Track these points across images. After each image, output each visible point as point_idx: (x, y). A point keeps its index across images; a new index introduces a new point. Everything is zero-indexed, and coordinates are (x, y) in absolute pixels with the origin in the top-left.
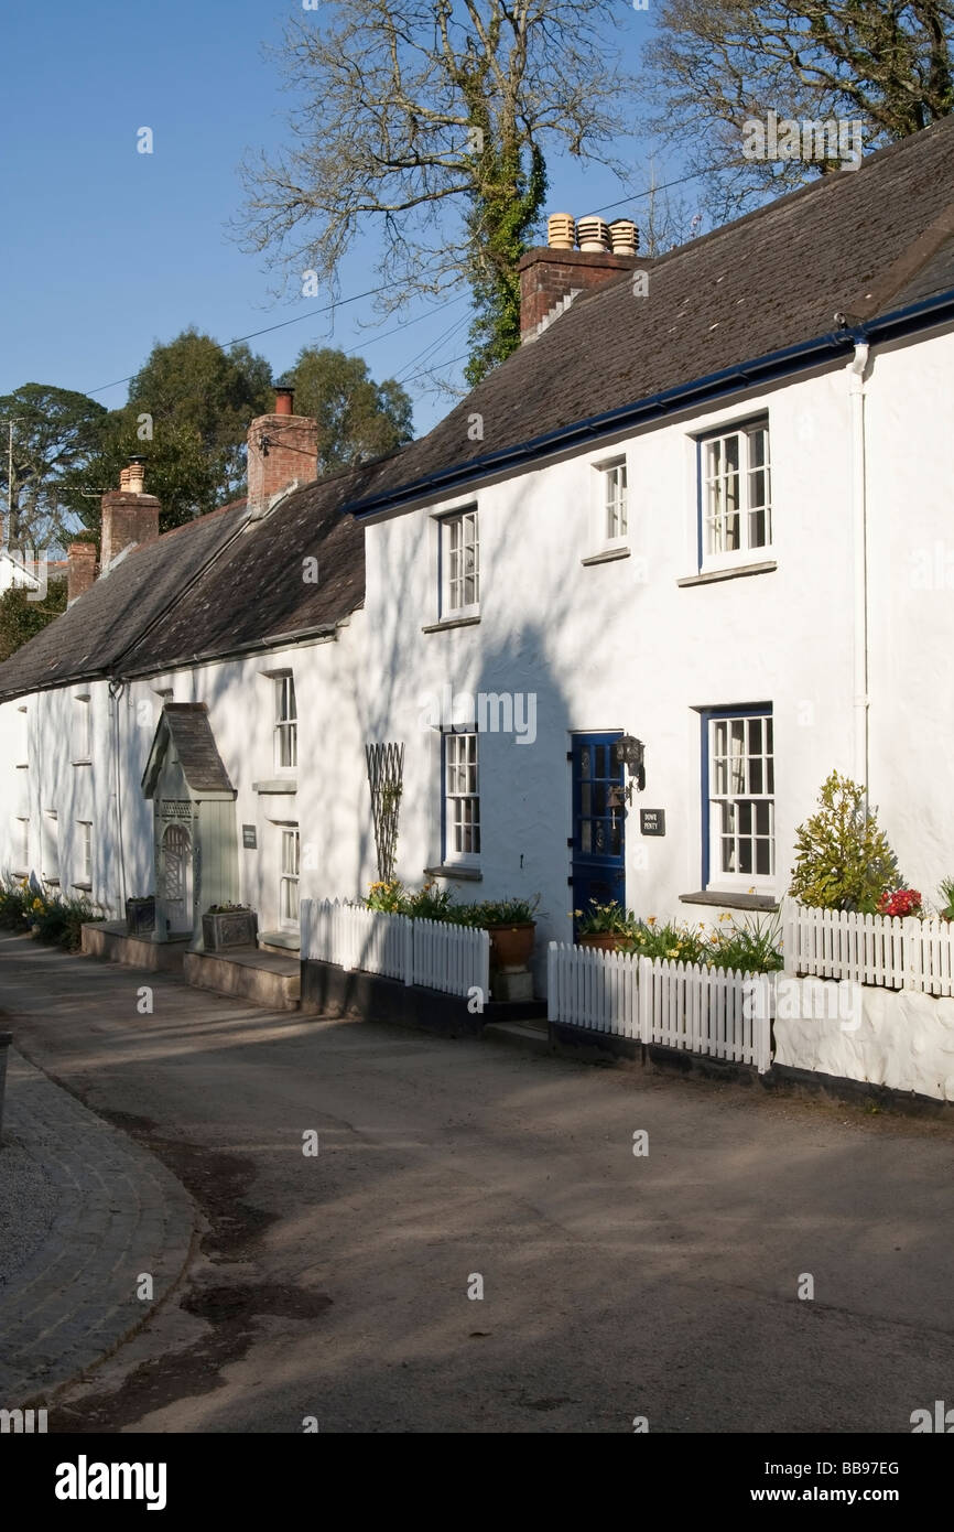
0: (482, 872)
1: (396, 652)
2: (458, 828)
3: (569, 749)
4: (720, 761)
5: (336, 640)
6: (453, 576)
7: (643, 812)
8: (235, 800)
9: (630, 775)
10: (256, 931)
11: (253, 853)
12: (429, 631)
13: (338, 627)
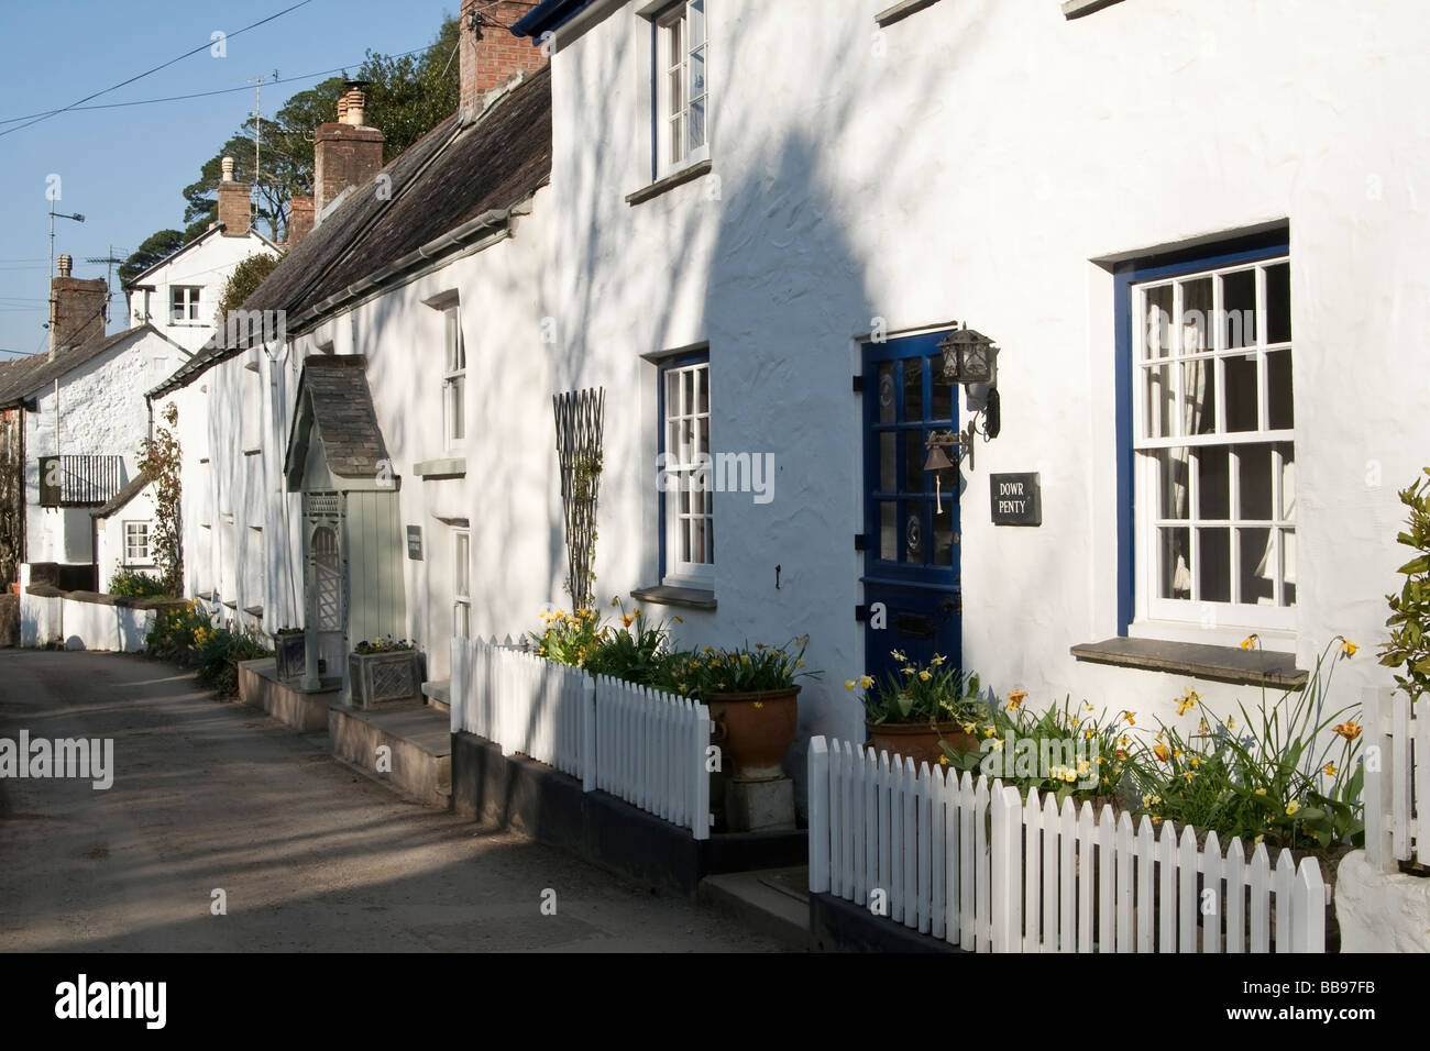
0: (716, 597)
1: (595, 230)
2: (686, 523)
3: (857, 369)
4: (1156, 370)
5: (510, 235)
6: (676, 107)
7: (996, 481)
8: (398, 490)
9: (970, 408)
10: (424, 678)
11: (421, 565)
12: (637, 200)
13: (512, 215)
